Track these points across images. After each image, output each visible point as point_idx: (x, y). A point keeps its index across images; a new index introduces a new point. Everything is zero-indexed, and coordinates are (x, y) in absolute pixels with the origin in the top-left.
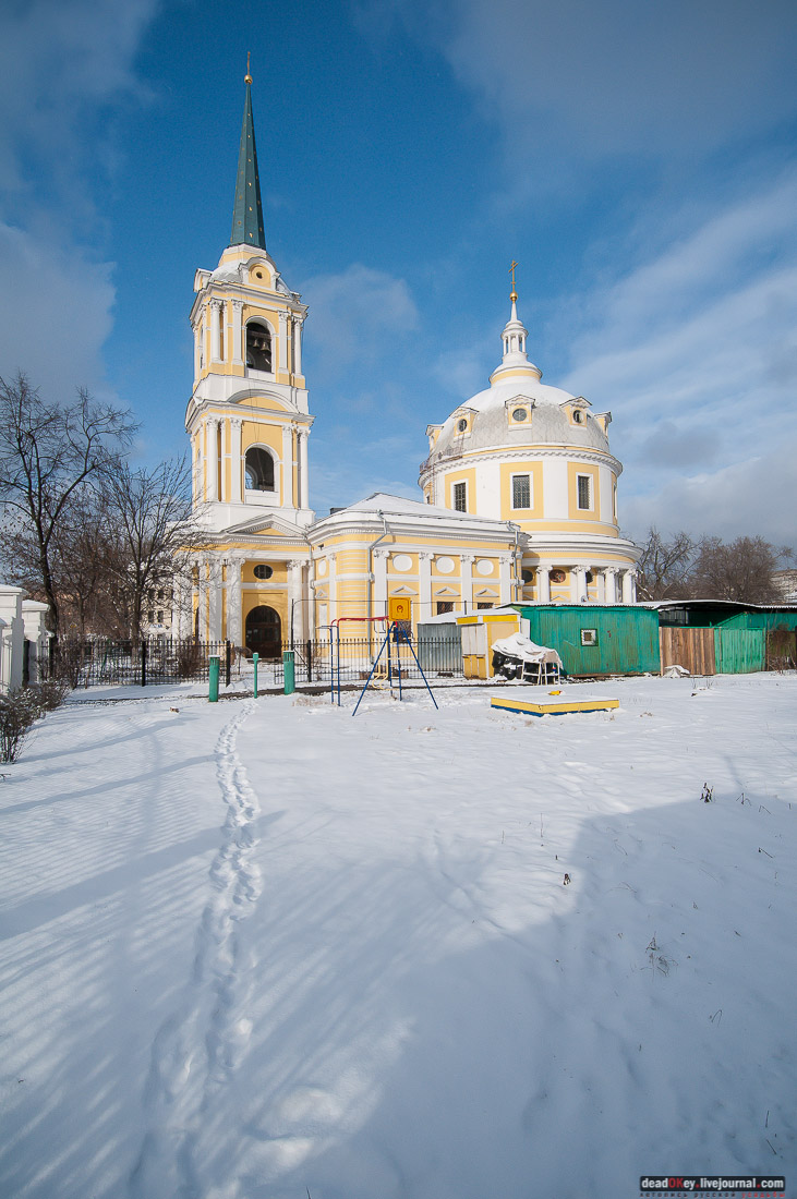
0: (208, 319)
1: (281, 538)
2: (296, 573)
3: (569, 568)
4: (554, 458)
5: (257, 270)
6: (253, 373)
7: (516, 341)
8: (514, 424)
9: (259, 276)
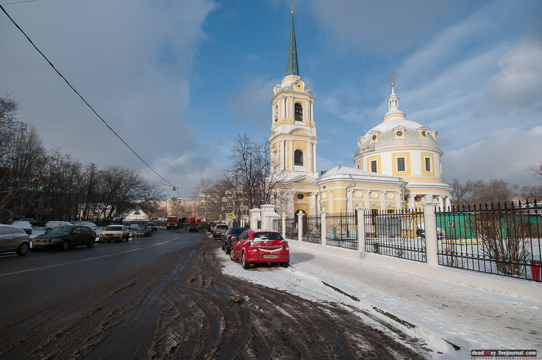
0: (281, 103)
1: (309, 184)
2: (313, 197)
3: (423, 196)
4: (415, 151)
5: (298, 84)
6: (297, 122)
7: (394, 102)
8: (397, 137)
9: (299, 86)
